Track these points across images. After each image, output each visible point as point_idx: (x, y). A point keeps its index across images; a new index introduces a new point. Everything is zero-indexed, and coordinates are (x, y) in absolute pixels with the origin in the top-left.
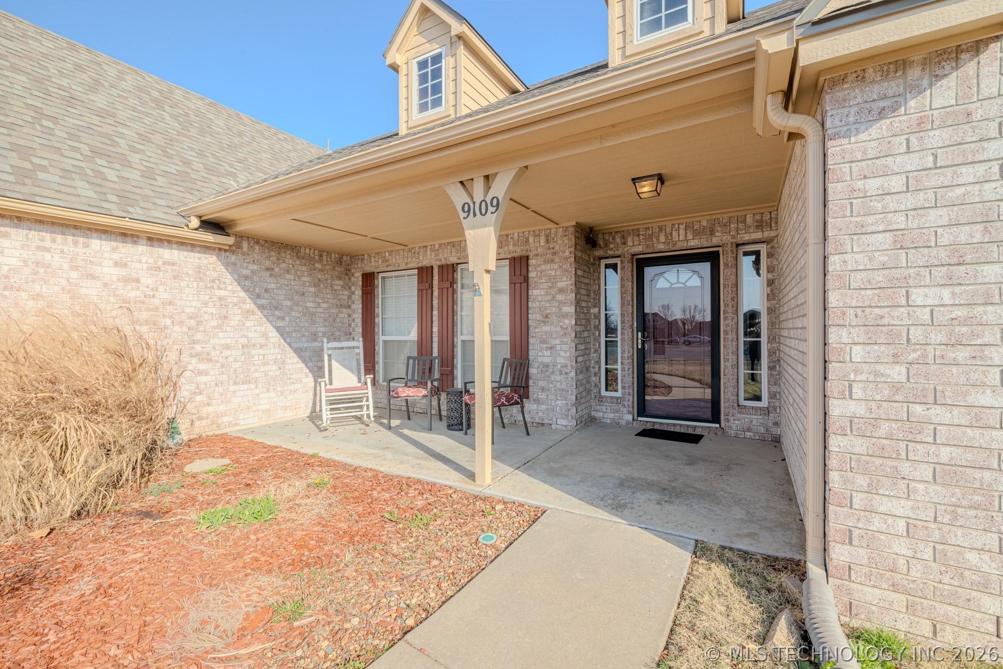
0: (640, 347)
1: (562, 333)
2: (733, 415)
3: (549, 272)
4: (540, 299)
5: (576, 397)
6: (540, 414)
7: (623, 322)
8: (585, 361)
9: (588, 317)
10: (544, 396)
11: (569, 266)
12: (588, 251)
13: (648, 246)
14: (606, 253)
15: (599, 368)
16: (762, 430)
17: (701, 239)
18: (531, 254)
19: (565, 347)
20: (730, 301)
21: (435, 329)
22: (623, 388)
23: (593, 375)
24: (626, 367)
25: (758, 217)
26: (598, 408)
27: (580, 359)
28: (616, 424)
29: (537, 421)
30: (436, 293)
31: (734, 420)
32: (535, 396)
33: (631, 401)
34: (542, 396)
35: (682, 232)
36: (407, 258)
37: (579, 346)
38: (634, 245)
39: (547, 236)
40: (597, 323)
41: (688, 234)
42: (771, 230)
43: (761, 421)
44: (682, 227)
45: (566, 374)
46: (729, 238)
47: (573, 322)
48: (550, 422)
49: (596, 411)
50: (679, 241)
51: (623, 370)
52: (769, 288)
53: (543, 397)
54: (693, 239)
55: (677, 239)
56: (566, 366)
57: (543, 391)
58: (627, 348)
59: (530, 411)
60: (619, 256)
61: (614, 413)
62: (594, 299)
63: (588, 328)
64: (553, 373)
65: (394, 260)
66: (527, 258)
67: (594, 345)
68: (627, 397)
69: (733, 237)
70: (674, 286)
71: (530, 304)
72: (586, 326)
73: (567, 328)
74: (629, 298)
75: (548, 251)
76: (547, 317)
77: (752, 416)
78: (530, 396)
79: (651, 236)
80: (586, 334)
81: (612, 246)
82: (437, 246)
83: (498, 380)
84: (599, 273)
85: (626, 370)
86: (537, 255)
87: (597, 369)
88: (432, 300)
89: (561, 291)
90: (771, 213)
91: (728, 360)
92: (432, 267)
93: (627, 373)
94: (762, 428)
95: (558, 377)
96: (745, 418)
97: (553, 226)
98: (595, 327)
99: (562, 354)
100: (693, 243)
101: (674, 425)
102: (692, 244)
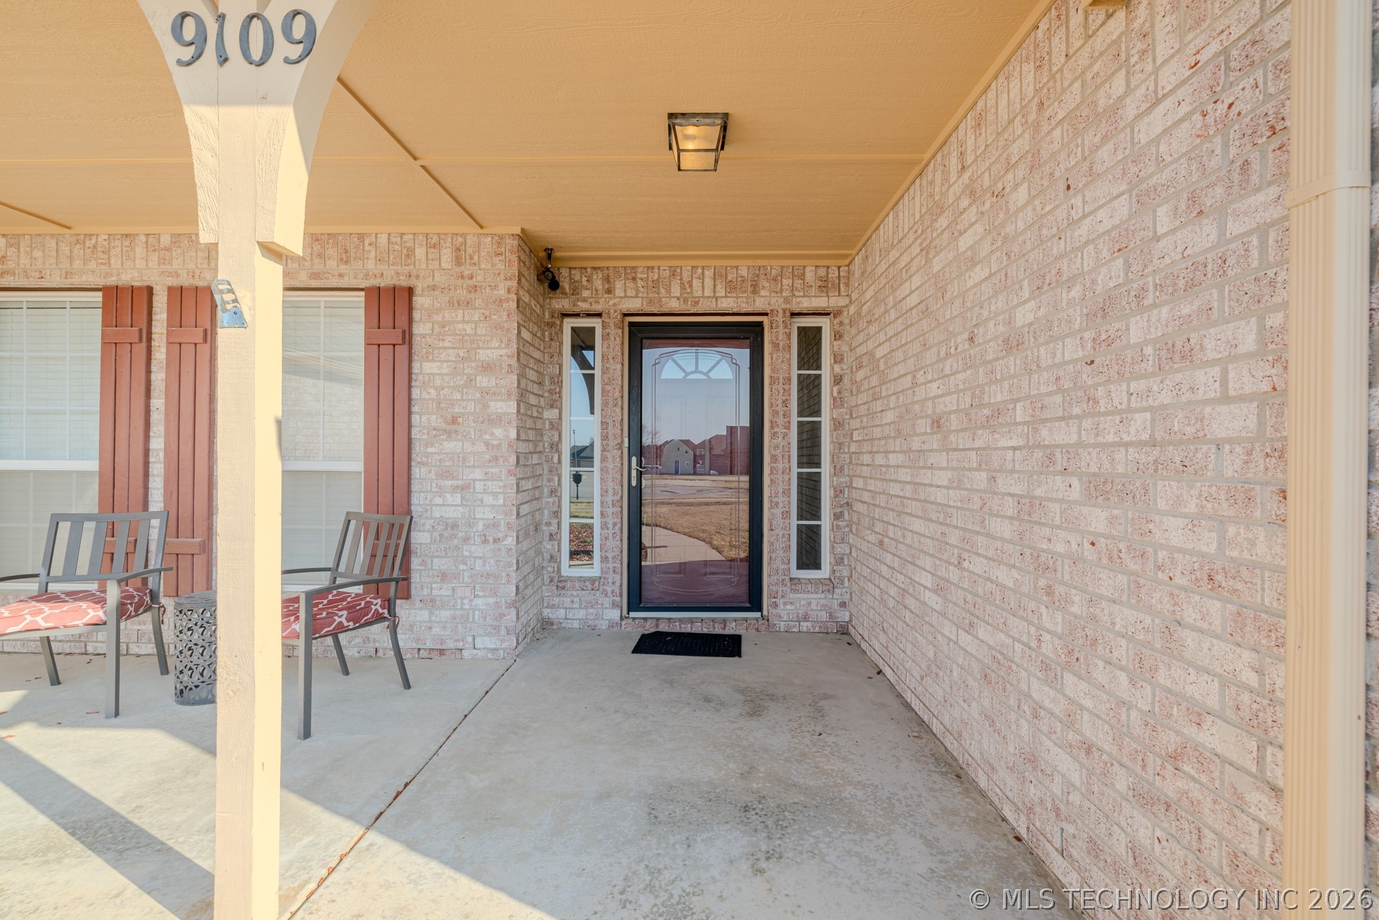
0: (634, 483)
1: (488, 457)
2: (783, 597)
3: (460, 326)
4: (438, 382)
5: (517, 588)
6: (437, 630)
7: (605, 438)
8: (532, 513)
9: (539, 425)
10: (446, 592)
11: (505, 317)
12: (541, 299)
13: (650, 302)
14: (575, 305)
15: (559, 524)
16: (824, 616)
17: (738, 297)
18: (419, 286)
19: (494, 486)
20: (780, 406)
21: (157, 443)
22: (604, 559)
23: (547, 539)
24: (610, 521)
25: (822, 272)
26: (556, 600)
27: (525, 509)
28: (590, 631)
29: (429, 645)
30: (160, 354)
31: (785, 604)
32: (425, 592)
33: (618, 584)
34: (441, 591)
35: (709, 282)
36: (71, 258)
37: (523, 482)
38: (626, 296)
39: (458, 249)
40: (556, 439)
41: (719, 287)
42: (839, 295)
43: (822, 602)
44: (709, 274)
45: (495, 541)
46: (781, 301)
47: (513, 434)
48: (460, 645)
49: (553, 606)
50: (703, 297)
51: (604, 526)
52: (835, 389)
53: (443, 592)
54: (726, 297)
55: (699, 293)
56: (496, 525)
57: (443, 581)
58: (610, 485)
59: (411, 626)
60: (599, 315)
61: (586, 608)
62: (550, 391)
63: (540, 448)
64: (466, 540)
65: (25, 261)
66: (410, 291)
67: (549, 481)
68: (611, 577)
69: (787, 301)
70: (690, 377)
71: (416, 393)
72: (535, 443)
73: (499, 446)
74: (617, 394)
75: (460, 282)
76: (454, 420)
77: (810, 596)
78: (413, 591)
79: (656, 284)
80: (535, 459)
81: (586, 294)
82: (166, 240)
83: (330, 565)
84: (561, 343)
85: (610, 526)
86: (434, 288)
87: (554, 528)
88: (148, 371)
89: (487, 368)
90: (839, 267)
91: (777, 504)
92: (150, 290)
93: (611, 531)
94: (824, 613)
95: (477, 549)
96: (800, 599)
97: (472, 228)
98: (552, 445)
99: (488, 499)
100: (727, 304)
101: (691, 621)
102: (724, 305)
